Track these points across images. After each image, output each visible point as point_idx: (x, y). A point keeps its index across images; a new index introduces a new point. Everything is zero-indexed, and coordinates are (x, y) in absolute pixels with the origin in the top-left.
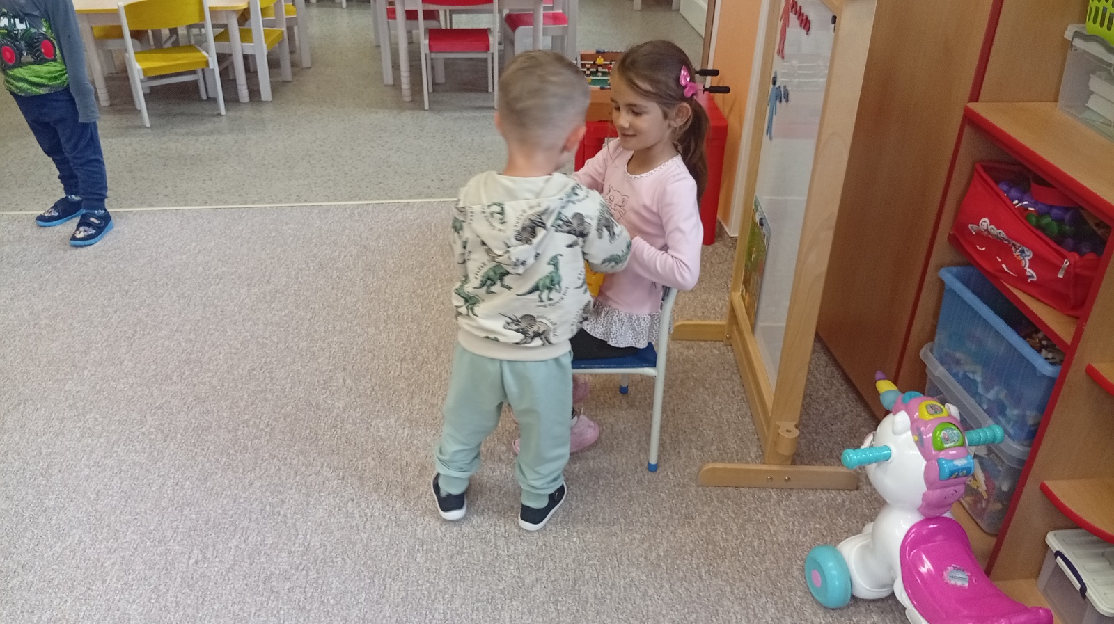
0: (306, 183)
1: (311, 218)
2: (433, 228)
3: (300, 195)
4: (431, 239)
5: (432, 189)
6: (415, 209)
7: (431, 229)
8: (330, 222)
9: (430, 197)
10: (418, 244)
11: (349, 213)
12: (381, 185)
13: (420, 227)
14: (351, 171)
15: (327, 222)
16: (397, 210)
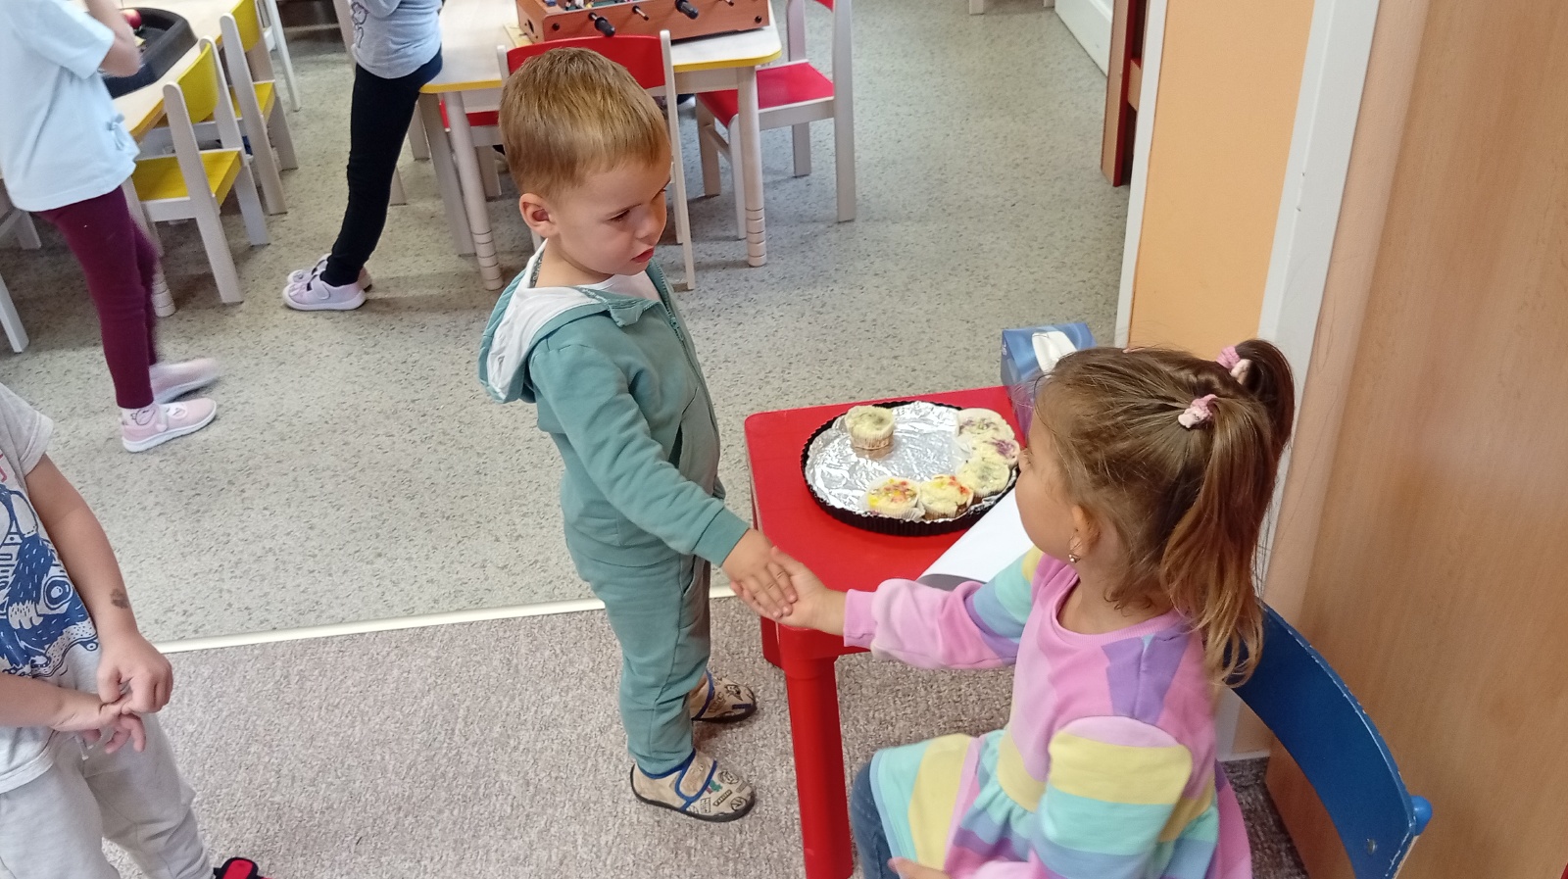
0: (216, 565)
1: (186, 701)
2: (460, 725)
3: (191, 609)
4: (443, 775)
5: (491, 570)
6: (433, 653)
7: (453, 730)
8: (225, 714)
9: (478, 605)
10: (410, 797)
11: (279, 673)
12: (380, 563)
13: (428, 723)
14: (326, 515)
15: (221, 710)
16: (393, 656)
